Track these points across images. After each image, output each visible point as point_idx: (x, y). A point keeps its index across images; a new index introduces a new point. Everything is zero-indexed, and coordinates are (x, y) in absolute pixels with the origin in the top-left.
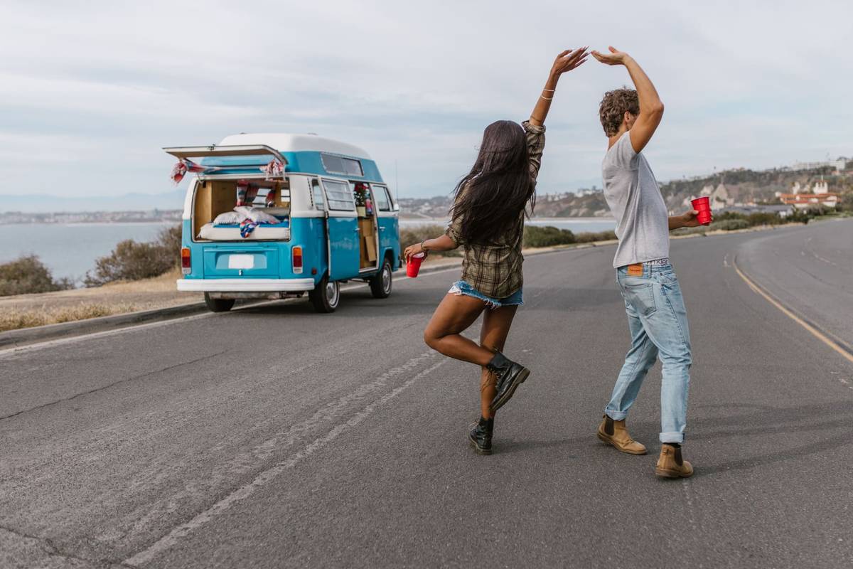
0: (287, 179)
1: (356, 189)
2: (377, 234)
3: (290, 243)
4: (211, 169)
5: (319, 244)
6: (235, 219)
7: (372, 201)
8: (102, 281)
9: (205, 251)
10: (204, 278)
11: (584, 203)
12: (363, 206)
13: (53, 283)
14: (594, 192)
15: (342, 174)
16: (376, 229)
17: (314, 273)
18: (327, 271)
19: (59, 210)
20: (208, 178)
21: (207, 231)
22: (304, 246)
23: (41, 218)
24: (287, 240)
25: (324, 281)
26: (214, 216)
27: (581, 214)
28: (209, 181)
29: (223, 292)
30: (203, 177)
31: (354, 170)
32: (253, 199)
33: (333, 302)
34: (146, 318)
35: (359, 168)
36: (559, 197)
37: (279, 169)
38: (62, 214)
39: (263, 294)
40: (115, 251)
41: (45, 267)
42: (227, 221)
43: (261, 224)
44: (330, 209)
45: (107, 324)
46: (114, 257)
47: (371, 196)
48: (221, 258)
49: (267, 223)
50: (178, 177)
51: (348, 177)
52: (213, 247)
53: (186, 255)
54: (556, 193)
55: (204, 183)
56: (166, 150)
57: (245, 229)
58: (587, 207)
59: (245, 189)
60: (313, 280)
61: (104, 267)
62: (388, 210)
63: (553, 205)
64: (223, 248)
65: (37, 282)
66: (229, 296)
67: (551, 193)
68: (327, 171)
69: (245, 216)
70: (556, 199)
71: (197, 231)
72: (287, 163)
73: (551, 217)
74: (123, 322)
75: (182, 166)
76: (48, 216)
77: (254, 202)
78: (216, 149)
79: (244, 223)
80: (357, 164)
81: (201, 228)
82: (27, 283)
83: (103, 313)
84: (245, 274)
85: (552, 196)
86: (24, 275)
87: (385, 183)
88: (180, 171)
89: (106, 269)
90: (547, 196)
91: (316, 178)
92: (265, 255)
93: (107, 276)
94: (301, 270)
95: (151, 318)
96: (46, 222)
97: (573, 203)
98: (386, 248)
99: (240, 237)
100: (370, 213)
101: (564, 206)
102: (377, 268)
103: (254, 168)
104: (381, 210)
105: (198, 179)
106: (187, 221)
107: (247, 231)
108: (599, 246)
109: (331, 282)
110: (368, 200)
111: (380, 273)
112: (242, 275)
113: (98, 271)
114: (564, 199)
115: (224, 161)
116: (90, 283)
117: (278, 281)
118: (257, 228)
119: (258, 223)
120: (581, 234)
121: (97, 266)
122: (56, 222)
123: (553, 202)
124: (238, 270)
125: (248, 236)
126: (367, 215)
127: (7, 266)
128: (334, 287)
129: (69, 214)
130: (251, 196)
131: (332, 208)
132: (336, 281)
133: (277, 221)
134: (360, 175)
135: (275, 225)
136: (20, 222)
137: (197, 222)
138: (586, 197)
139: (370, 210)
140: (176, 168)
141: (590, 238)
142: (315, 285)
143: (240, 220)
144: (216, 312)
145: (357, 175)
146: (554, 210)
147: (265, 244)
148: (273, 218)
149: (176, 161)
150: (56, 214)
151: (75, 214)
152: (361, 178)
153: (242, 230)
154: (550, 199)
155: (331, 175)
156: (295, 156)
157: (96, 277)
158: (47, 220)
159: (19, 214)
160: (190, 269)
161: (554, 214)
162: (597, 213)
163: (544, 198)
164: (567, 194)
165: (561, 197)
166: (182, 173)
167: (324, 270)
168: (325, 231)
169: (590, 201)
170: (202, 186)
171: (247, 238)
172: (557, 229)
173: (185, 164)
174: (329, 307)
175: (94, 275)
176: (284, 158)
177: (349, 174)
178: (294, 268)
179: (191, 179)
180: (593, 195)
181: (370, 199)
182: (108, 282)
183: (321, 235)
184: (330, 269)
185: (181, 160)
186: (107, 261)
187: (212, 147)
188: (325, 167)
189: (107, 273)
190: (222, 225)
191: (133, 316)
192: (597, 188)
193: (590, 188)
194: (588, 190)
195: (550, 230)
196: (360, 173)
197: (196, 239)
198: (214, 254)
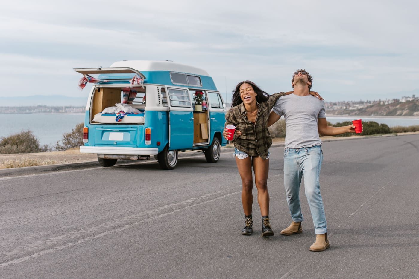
0: (145, 87)
1: (196, 94)
2: (209, 122)
3: (144, 126)
4: (102, 81)
5: (164, 126)
6: (114, 111)
7: (207, 102)
8: (66, 147)
9: (97, 129)
10: (95, 146)
11: (406, 106)
12: (201, 104)
13: (39, 148)
14: (413, 99)
15: (185, 85)
16: (208, 119)
17: (158, 144)
18: (168, 144)
19: (68, 105)
20: (101, 86)
21: (98, 118)
22: (152, 128)
23: (57, 109)
24: (143, 124)
25: (166, 149)
26: (103, 109)
27: (404, 113)
28: (101, 88)
29: (105, 154)
30: (98, 86)
31: (195, 83)
32: (134, 99)
33: (172, 163)
34: (60, 168)
35: (199, 82)
36: (388, 102)
37: (138, 82)
38: (70, 107)
39: (128, 157)
40: (74, 130)
41: (35, 138)
42: (109, 112)
43: (129, 114)
44: (171, 106)
45: (35, 171)
46: (73, 133)
47: (206, 99)
48: (105, 134)
49: (133, 113)
50: (82, 85)
51: (188, 86)
52: (101, 127)
53: (86, 132)
54: (387, 99)
55: (99, 90)
56: (75, 70)
57: (119, 117)
58: (408, 109)
59: (128, 93)
60: (157, 149)
61: (67, 139)
62: (219, 108)
63: (384, 107)
64: (107, 128)
65: (28, 146)
66: (111, 157)
67: (383, 99)
68: (173, 83)
69: (121, 109)
70: (386, 103)
71: (93, 118)
72: (145, 78)
73: (383, 115)
74: (46, 170)
75: (85, 79)
76: (61, 108)
77: (134, 101)
78: (102, 70)
79: (119, 113)
80: (198, 79)
81: (95, 116)
82: (22, 147)
83: (36, 164)
84: (118, 144)
85: (383, 102)
86: (22, 142)
87: (218, 91)
88: (83, 82)
89: (69, 140)
90: (380, 101)
91: (163, 87)
92: (130, 132)
93: (69, 144)
94: (149, 143)
95: (64, 169)
96: (60, 112)
97: (398, 106)
98: (215, 131)
99: (116, 122)
100: (205, 109)
101: (392, 108)
102: (209, 144)
103: (126, 81)
104: (212, 107)
105: (95, 87)
106: (87, 111)
107: (120, 118)
108: (400, 135)
109: (172, 151)
110: (204, 101)
111: (211, 147)
112: (116, 144)
113: (64, 141)
114: (391, 103)
115: (110, 77)
116: (59, 148)
117: (136, 149)
118: (126, 116)
119: (126, 114)
120: (395, 128)
121: (64, 138)
122: (66, 112)
123: (384, 105)
124: (114, 141)
125: (119, 121)
126: (203, 110)
127: (14, 137)
128: (174, 154)
129: (73, 108)
130: (132, 98)
131: (172, 105)
132: (176, 150)
133: (140, 112)
134: (199, 86)
135: (137, 115)
136: (45, 112)
137: (94, 112)
138: (408, 102)
139: (205, 107)
140: (81, 80)
141: (401, 130)
142: (158, 152)
143: (117, 112)
144: (105, 167)
145: (198, 86)
146: (385, 110)
147: (130, 126)
148: (137, 110)
149: (82, 76)
150: (66, 107)
151: (77, 108)
152: (199, 88)
153: (117, 117)
154: (382, 103)
155: (176, 85)
156: (152, 74)
157: (63, 145)
158: (60, 111)
159: (45, 107)
160: (87, 140)
161: (385, 114)
162: (415, 113)
163: (379, 102)
164: (394, 100)
165: (390, 102)
166: (84, 83)
167: (166, 143)
168: (168, 120)
169: (411, 105)
170: (98, 91)
171: (119, 122)
172: (377, 124)
173: (87, 78)
174: (169, 166)
175: (61, 144)
176: (143, 75)
177: (190, 85)
178: (146, 141)
179: (91, 87)
180: (413, 101)
181: (206, 100)
182: (69, 148)
183: (165, 121)
184: (170, 143)
185: (84, 76)
186: (70, 135)
187: (100, 69)
188: (172, 81)
189: (69, 143)
190: (107, 114)
191: (53, 167)
192: (416, 97)
193: (411, 96)
194: (410, 98)
195: (372, 124)
196: (200, 84)
197: (92, 122)
198: (101, 131)
